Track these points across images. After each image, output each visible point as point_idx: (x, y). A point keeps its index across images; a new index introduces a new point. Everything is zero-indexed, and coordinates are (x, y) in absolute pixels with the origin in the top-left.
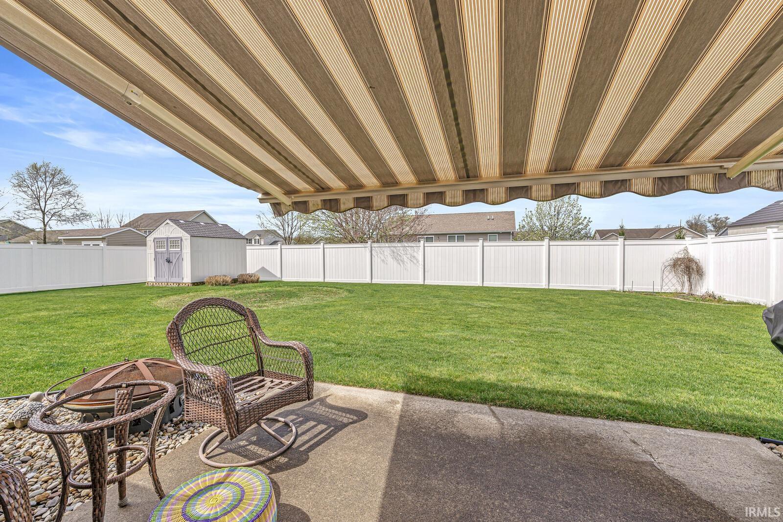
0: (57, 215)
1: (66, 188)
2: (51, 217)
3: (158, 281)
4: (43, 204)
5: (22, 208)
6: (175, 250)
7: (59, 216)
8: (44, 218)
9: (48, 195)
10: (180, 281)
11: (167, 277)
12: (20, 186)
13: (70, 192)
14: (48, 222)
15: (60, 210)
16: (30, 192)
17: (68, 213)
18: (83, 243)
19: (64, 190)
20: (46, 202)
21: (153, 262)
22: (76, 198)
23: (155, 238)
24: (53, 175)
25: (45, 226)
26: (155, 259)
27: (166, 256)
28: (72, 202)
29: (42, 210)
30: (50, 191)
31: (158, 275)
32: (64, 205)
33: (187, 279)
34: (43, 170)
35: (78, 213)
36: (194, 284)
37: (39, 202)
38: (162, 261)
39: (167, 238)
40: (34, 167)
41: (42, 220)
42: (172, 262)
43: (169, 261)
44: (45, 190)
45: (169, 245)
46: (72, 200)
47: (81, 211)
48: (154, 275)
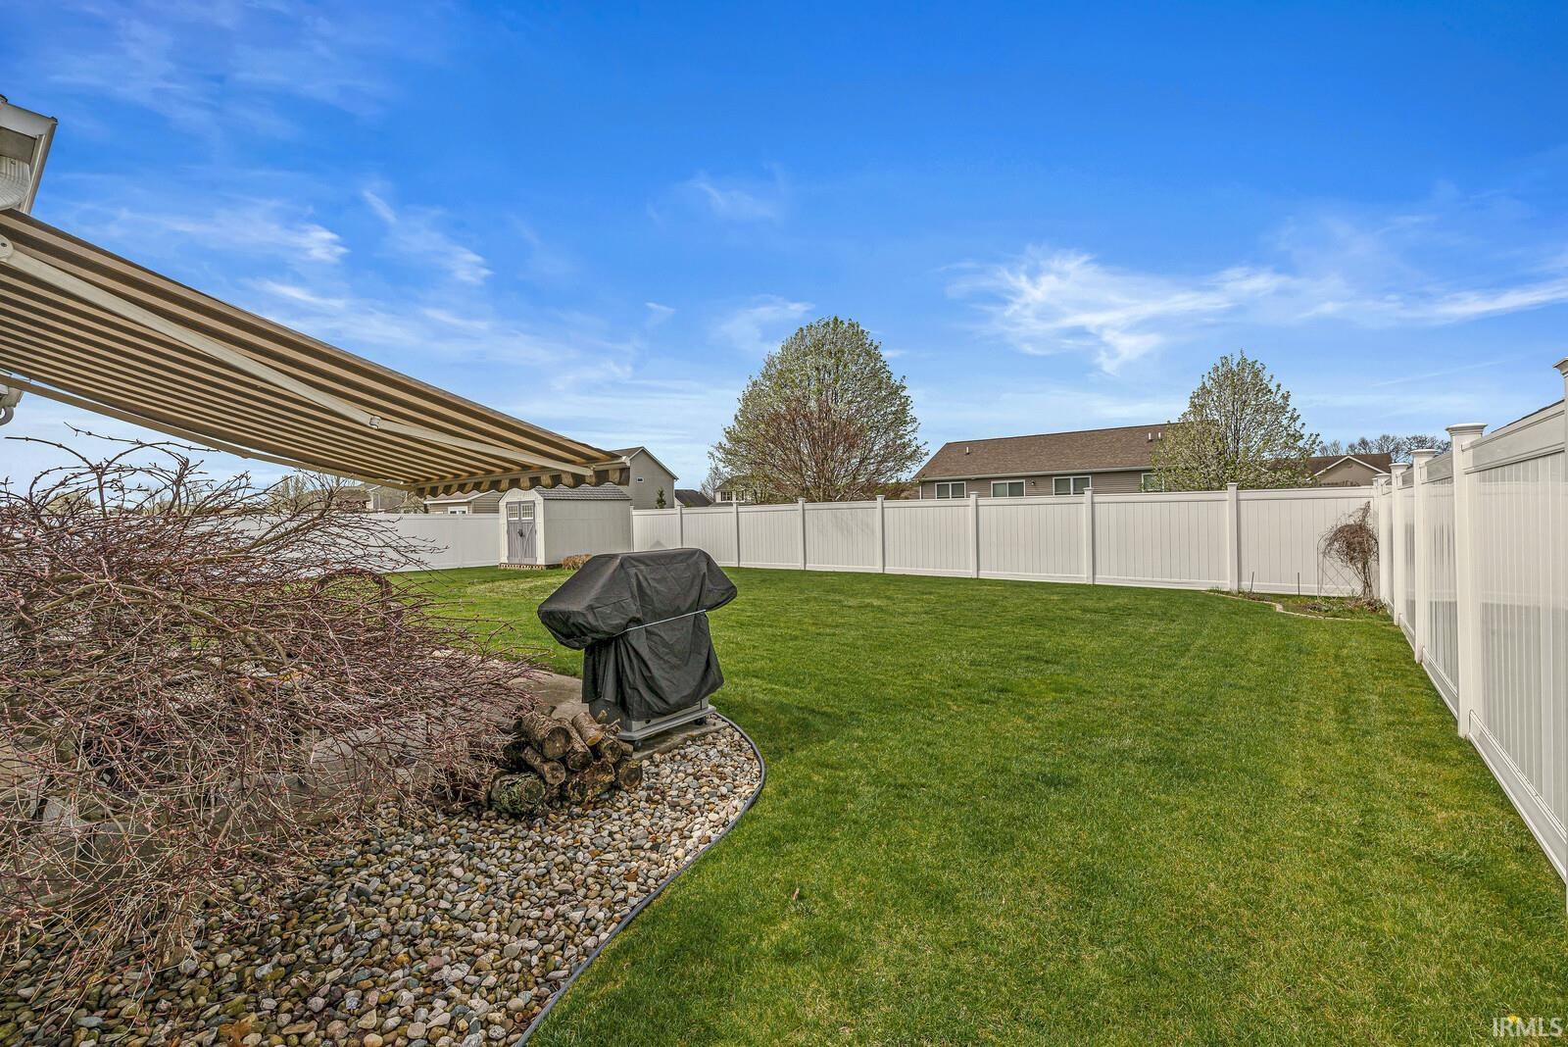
3: (511, 562)
6: (528, 519)
10: (533, 563)
11: (520, 557)
18: (451, 509)
21: (506, 536)
23: (507, 503)
26: (508, 532)
27: (519, 528)
31: (511, 555)
33: (541, 560)
36: (549, 567)
38: (515, 535)
39: (520, 502)
42: (525, 536)
43: (522, 535)
45: (522, 512)
48: (506, 555)
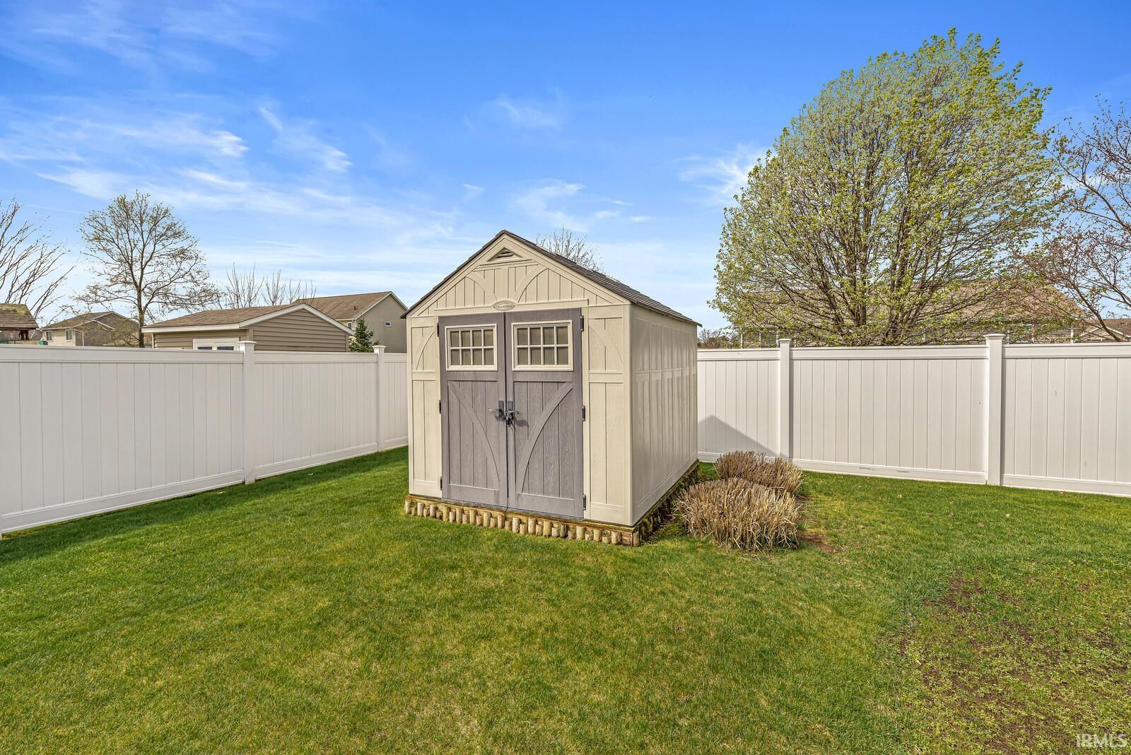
0: (161, 292)
1: (178, 244)
2: (153, 297)
3: (456, 496)
4: (137, 274)
5: (103, 281)
6: (542, 367)
7: (166, 295)
8: (139, 299)
9: (147, 255)
10: (568, 513)
11: (497, 485)
12: (98, 239)
13: (183, 251)
14: (147, 305)
15: (167, 283)
16: (115, 250)
17: (181, 289)
18: (197, 343)
19: (173, 247)
20: (142, 269)
21: (435, 420)
22: (192, 262)
23: (443, 320)
24: (155, 221)
25: (142, 312)
26: (444, 406)
27: (495, 397)
28: (187, 270)
29: (137, 287)
30: (149, 249)
31: (455, 471)
32: (172, 274)
33: (611, 506)
34: (137, 209)
35: (198, 289)
37: (131, 269)
38: (478, 417)
39: (504, 319)
40: (122, 203)
41: (136, 302)
42: (523, 423)
43: (509, 418)
44: (140, 245)
45: (514, 345)
46: (186, 265)
47: (201, 286)
48: (437, 470)
